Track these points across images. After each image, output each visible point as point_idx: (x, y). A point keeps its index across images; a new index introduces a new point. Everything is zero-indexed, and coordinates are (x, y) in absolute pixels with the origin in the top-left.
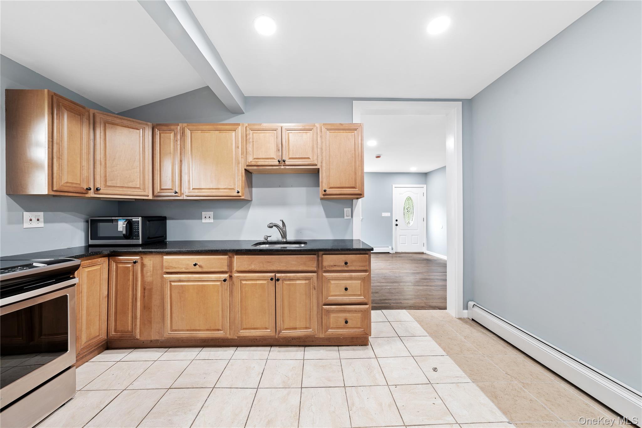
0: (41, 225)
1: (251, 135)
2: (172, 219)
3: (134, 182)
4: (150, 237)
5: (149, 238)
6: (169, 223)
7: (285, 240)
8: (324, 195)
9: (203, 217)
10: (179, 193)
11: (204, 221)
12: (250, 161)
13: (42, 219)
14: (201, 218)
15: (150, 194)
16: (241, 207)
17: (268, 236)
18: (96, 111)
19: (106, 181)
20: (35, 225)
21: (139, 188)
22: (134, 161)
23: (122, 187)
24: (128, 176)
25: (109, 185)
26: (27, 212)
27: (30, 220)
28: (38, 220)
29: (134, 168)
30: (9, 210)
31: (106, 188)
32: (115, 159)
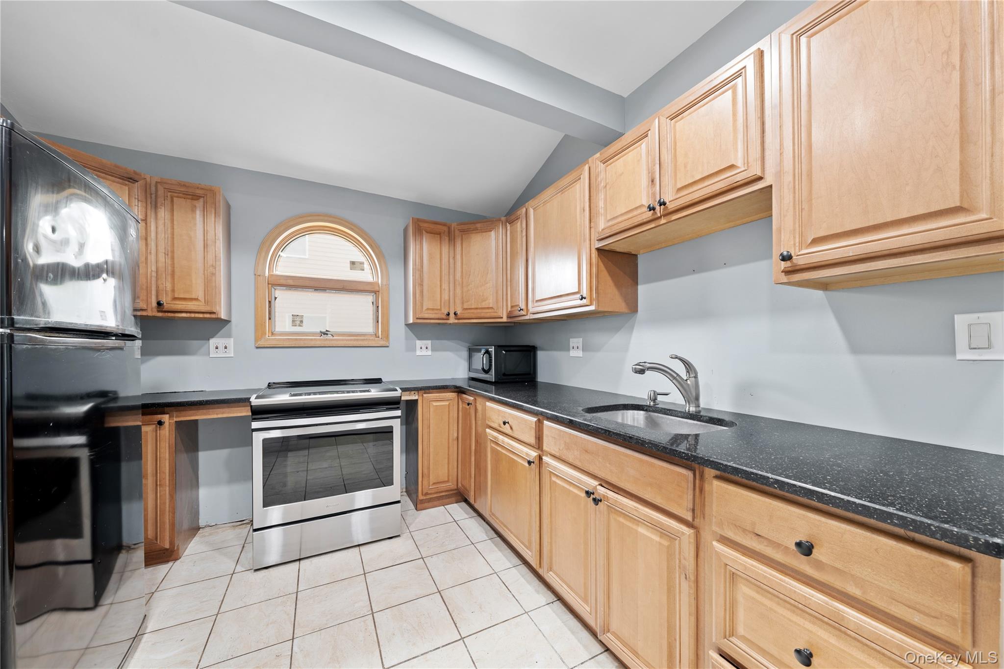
0: (429, 353)
1: (602, 175)
2: (542, 349)
3: (487, 301)
4: (506, 373)
5: (504, 375)
6: (541, 355)
7: (693, 409)
8: (787, 272)
9: (571, 348)
10: (525, 310)
11: (573, 353)
12: (601, 231)
13: (430, 347)
14: (568, 350)
15: (504, 315)
16: (617, 329)
17: (658, 391)
18: (456, 224)
19: (463, 303)
20: (424, 352)
21: (492, 308)
22: (487, 273)
23: (477, 308)
24: (482, 295)
25: (465, 307)
26: (419, 340)
27: (421, 348)
28: (427, 348)
29: (487, 283)
30: (407, 338)
31: (463, 312)
32: (470, 275)
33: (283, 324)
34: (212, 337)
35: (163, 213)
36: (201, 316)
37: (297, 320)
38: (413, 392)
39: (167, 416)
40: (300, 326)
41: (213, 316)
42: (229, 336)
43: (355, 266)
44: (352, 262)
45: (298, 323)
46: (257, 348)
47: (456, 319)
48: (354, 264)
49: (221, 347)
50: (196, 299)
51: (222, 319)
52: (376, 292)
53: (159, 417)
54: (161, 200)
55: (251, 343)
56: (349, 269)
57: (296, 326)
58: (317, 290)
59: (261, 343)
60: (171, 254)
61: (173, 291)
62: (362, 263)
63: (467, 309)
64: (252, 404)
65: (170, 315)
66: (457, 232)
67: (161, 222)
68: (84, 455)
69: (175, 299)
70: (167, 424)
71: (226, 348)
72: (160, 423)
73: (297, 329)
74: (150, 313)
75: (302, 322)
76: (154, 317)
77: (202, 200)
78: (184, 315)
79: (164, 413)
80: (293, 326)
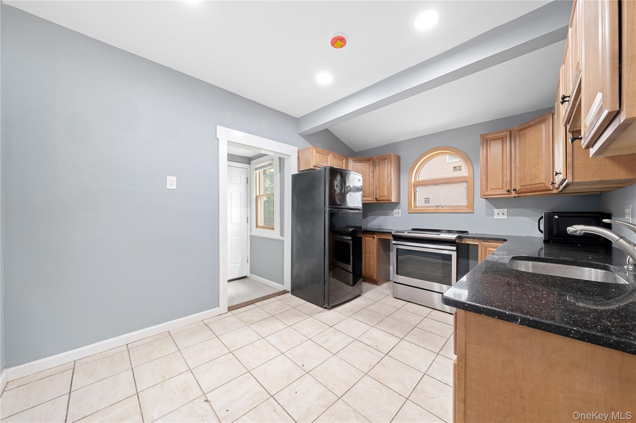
0: (505, 217)
13: (506, 214)
18: (517, 126)
19: (521, 182)
20: (501, 217)
21: (543, 183)
22: (539, 157)
23: (531, 185)
24: (535, 174)
25: (522, 185)
26: (497, 209)
27: (498, 214)
28: (503, 214)
29: (539, 165)
30: (487, 207)
31: (521, 188)
32: (525, 161)
33: (420, 203)
34: (394, 209)
35: (377, 168)
36: (386, 201)
37: (427, 200)
38: (476, 240)
39: (376, 236)
40: (428, 203)
41: (390, 201)
42: (399, 209)
43: (456, 169)
44: (455, 167)
45: (427, 201)
46: (409, 213)
47: (517, 193)
48: (456, 168)
49: (397, 213)
50: (385, 196)
51: (393, 202)
52: (467, 182)
53: (374, 235)
54: (377, 164)
55: (407, 212)
56: (453, 171)
57: (426, 203)
58: (435, 185)
59: (410, 211)
60: (379, 181)
61: (379, 194)
62: (461, 166)
63: (523, 186)
64: (393, 234)
65: (379, 202)
66: (517, 132)
67: (377, 171)
68: (351, 242)
69: (380, 196)
70: (375, 238)
71: (398, 213)
72: (374, 237)
73: (427, 205)
74: (374, 202)
75: (429, 201)
76: (375, 203)
77: (387, 160)
78: (382, 202)
79: (375, 234)
80: (425, 203)
